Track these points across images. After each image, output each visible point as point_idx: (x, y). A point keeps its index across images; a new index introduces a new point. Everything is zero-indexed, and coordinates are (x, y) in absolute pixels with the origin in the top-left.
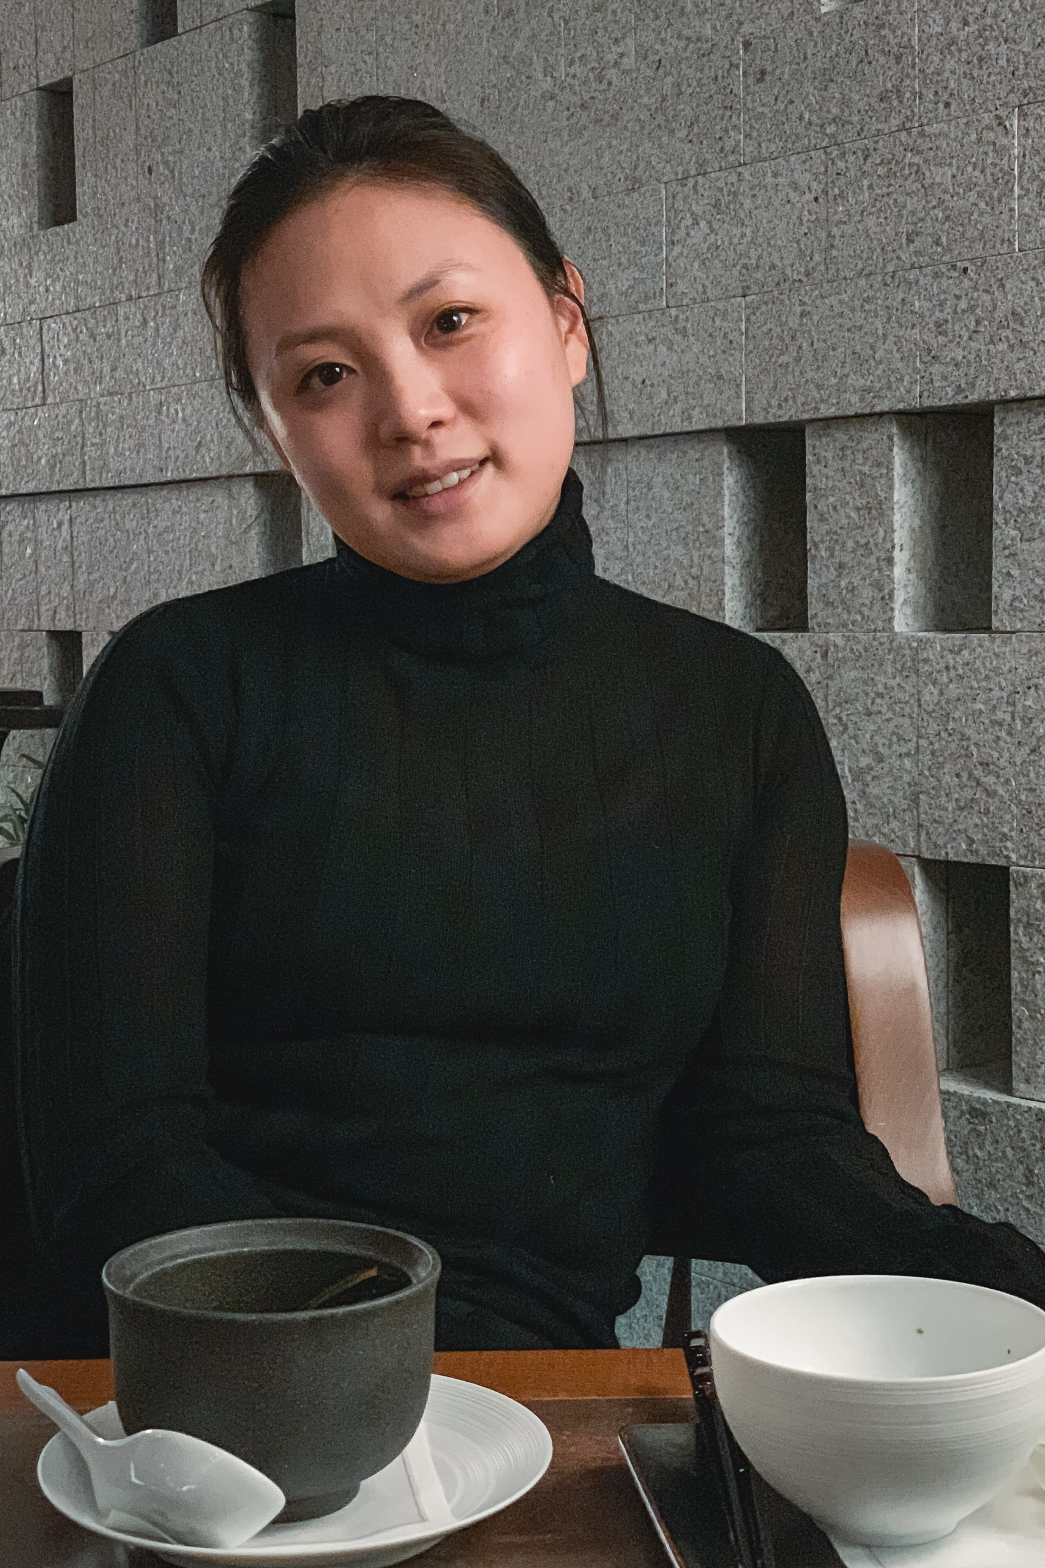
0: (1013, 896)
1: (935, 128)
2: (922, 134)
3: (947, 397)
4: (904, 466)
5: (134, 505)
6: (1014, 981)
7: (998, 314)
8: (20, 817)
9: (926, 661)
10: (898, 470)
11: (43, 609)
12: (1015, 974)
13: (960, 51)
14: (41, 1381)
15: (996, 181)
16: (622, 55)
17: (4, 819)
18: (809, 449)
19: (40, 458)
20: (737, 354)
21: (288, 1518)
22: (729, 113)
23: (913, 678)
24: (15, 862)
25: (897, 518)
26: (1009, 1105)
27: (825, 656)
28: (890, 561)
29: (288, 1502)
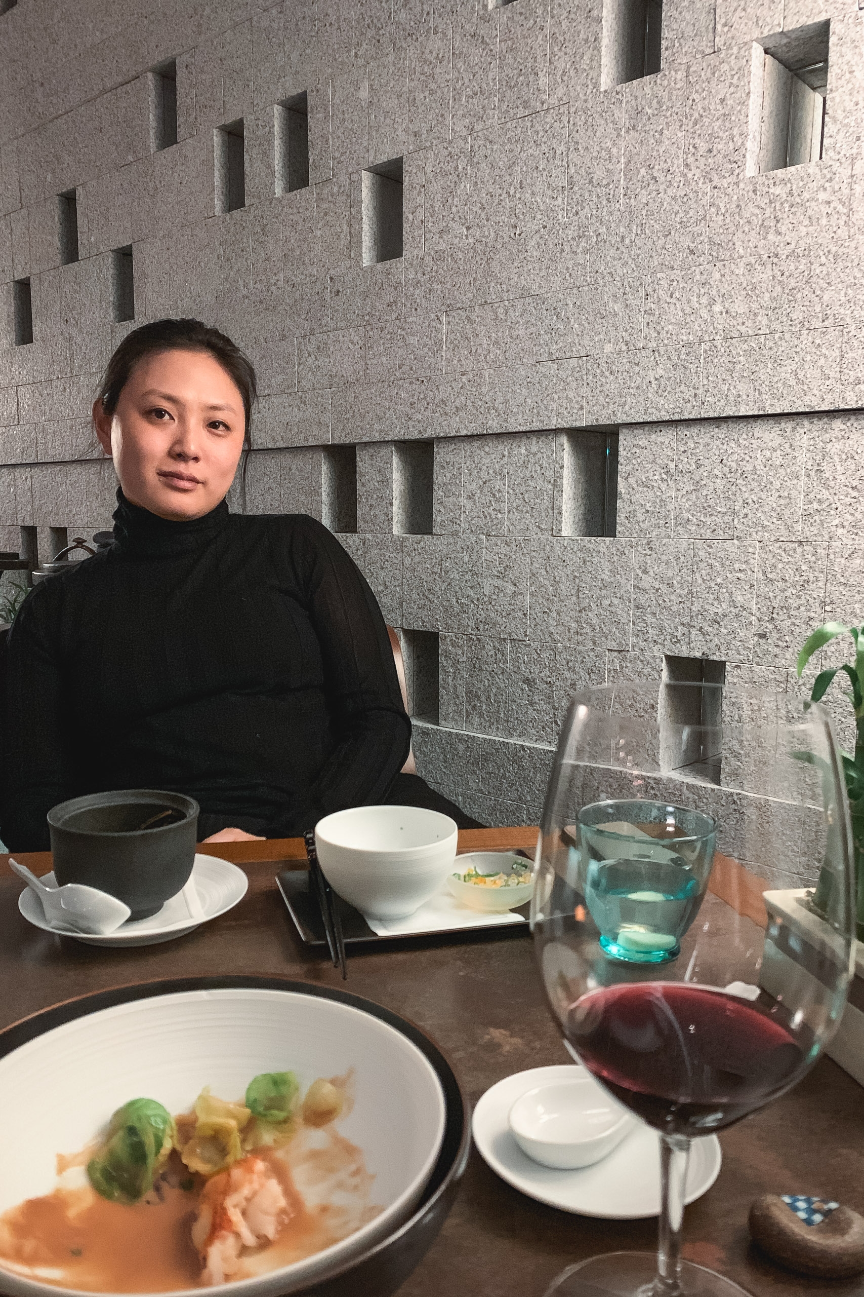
0: (440, 644)
1: (411, 319)
2: (405, 322)
3: (414, 435)
4: (397, 463)
5: (60, 470)
6: (440, 680)
7: (436, 401)
8: (9, 609)
9: (406, 546)
10: (395, 465)
11: (19, 516)
12: (441, 676)
13: (421, 286)
14: (19, 862)
15: (436, 343)
16: (278, 280)
17: (2, 610)
18: (358, 455)
19: (17, 449)
20: (328, 414)
21: (132, 919)
22: (323, 308)
23: (401, 554)
24: (6, 631)
25: (394, 486)
26: (437, 730)
27: (364, 544)
28: (391, 504)
29: (132, 913)
